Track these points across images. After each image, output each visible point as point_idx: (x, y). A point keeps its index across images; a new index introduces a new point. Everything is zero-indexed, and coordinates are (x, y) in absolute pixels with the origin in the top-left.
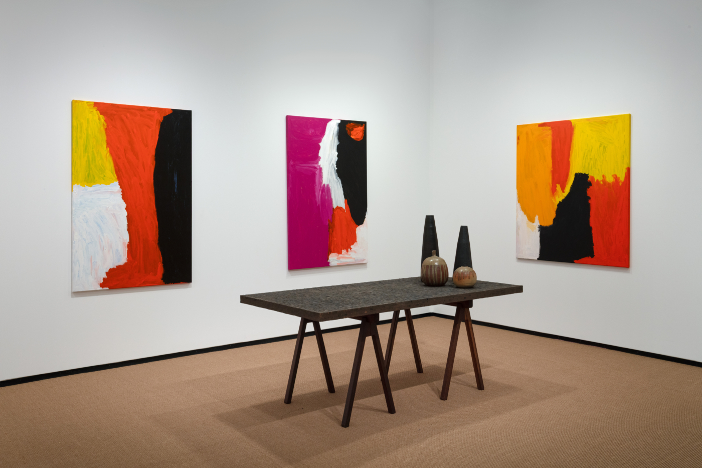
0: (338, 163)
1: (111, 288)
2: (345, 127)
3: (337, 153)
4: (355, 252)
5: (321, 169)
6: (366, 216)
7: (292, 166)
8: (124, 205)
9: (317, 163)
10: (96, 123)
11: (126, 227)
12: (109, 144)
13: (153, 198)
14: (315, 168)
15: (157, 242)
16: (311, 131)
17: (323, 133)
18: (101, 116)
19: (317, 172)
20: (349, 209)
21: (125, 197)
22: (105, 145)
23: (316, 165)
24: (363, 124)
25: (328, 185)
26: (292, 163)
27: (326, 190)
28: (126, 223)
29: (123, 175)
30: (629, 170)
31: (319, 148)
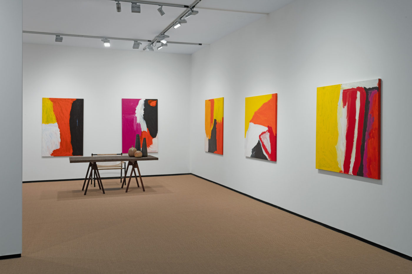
0: (144, 115)
1: (54, 156)
2: (147, 102)
3: (144, 111)
4: (152, 148)
5: (136, 117)
6: (157, 135)
7: (124, 116)
8: (59, 130)
9: (135, 115)
10: (50, 104)
11: (60, 137)
12: (54, 111)
13: (69, 128)
14: (134, 117)
15: (70, 142)
16: (132, 104)
17: (137, 104)
18: (52, 102)
19: (135, 118)
20: (149, 132)
21: (59, 128)
22: (53, 111)
23: (134, 116)
24: (156, 100)
25: (139, 123)
26: (123, 115)
27: (139, 125)
28: (60, 136)
29: (59, 120)
30: (223, 118)
31: (136, 109)
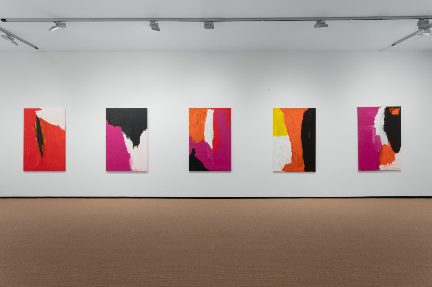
0: (384, 126)
1: (286, 171)
2: (388, 110)
3: (384, 121)
4: (394, 165)
5: (375, 129)
6: (401, 149)
7: (360, 127)
8: (290, 143)
9: (373, 126)
10: (281, 115)
11: (291, 151)
12: (285, 122)
13: (301, 140)
14: (372, 128)
15: (302, 156)
16: (370, 113)
17: (376, 113)
18: (283, 113)
19: (373, 130)
20: (390, 146)
21: (291, 140)
22: (284, 122)
23: (372, 127)
24: (399, 108)
25: (379, 135)
26: (360, 126)
27: (378, 138)
28: (291, 149)
29: (290, 132)
31: (374, 119)
